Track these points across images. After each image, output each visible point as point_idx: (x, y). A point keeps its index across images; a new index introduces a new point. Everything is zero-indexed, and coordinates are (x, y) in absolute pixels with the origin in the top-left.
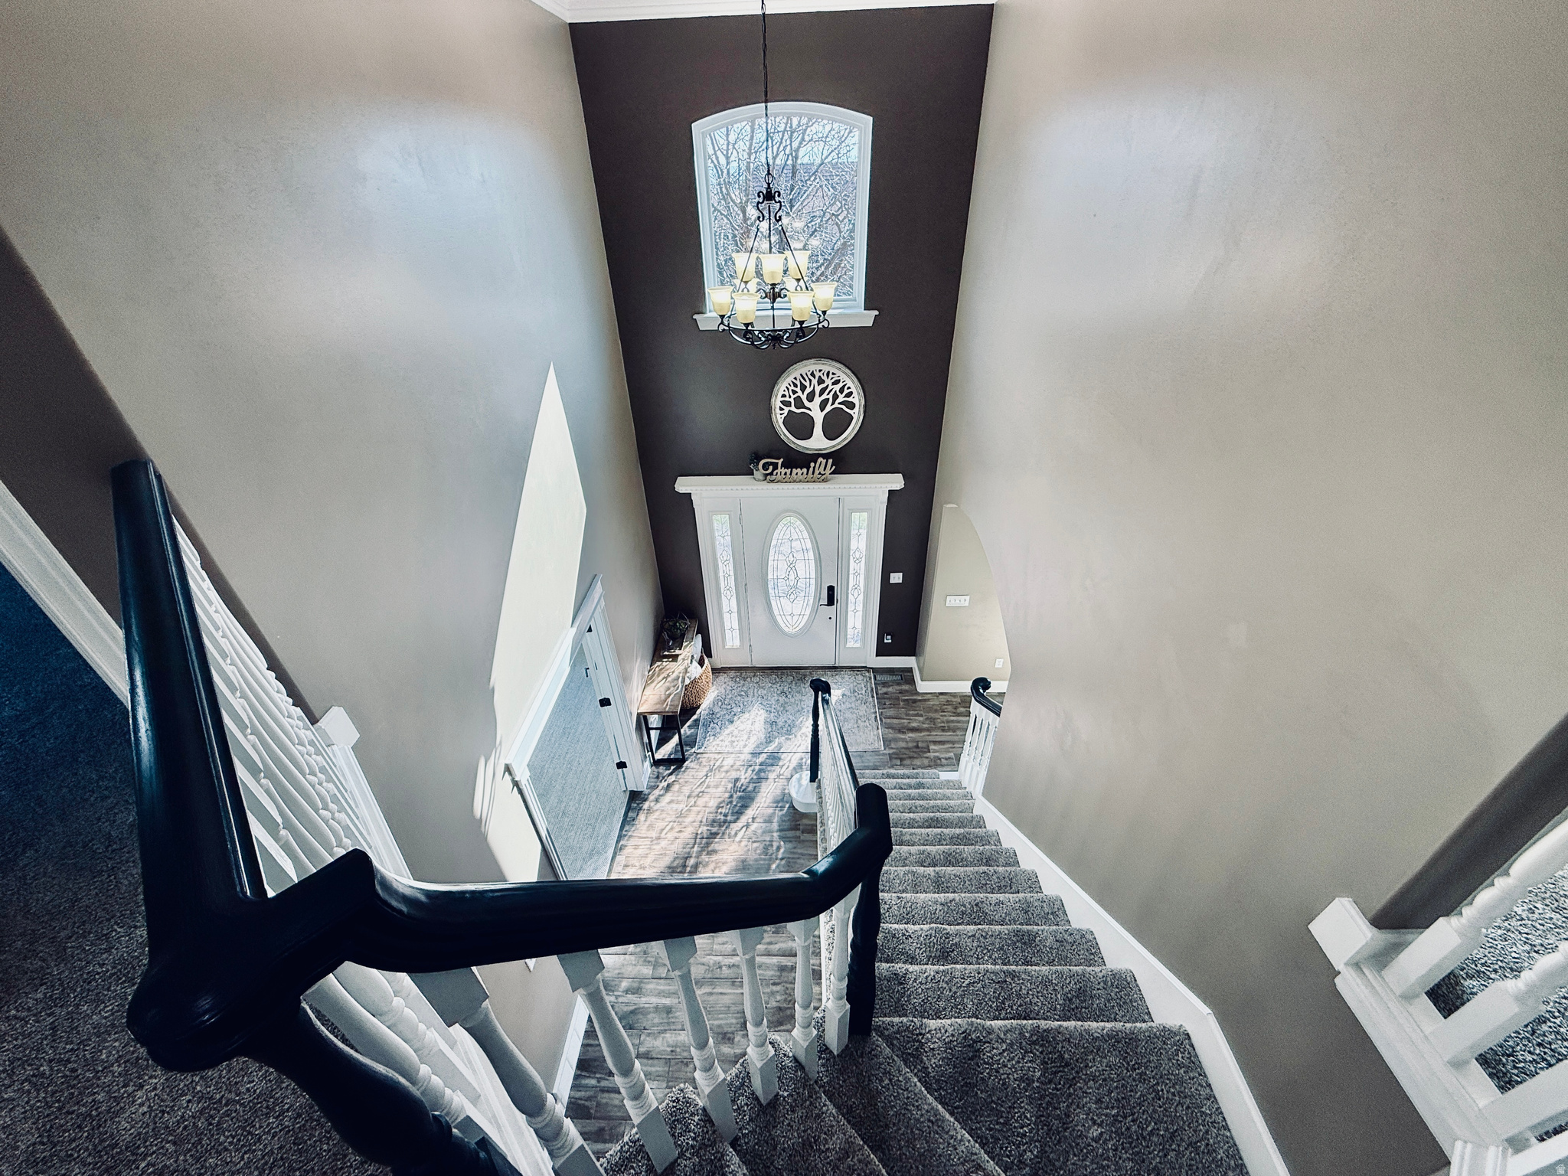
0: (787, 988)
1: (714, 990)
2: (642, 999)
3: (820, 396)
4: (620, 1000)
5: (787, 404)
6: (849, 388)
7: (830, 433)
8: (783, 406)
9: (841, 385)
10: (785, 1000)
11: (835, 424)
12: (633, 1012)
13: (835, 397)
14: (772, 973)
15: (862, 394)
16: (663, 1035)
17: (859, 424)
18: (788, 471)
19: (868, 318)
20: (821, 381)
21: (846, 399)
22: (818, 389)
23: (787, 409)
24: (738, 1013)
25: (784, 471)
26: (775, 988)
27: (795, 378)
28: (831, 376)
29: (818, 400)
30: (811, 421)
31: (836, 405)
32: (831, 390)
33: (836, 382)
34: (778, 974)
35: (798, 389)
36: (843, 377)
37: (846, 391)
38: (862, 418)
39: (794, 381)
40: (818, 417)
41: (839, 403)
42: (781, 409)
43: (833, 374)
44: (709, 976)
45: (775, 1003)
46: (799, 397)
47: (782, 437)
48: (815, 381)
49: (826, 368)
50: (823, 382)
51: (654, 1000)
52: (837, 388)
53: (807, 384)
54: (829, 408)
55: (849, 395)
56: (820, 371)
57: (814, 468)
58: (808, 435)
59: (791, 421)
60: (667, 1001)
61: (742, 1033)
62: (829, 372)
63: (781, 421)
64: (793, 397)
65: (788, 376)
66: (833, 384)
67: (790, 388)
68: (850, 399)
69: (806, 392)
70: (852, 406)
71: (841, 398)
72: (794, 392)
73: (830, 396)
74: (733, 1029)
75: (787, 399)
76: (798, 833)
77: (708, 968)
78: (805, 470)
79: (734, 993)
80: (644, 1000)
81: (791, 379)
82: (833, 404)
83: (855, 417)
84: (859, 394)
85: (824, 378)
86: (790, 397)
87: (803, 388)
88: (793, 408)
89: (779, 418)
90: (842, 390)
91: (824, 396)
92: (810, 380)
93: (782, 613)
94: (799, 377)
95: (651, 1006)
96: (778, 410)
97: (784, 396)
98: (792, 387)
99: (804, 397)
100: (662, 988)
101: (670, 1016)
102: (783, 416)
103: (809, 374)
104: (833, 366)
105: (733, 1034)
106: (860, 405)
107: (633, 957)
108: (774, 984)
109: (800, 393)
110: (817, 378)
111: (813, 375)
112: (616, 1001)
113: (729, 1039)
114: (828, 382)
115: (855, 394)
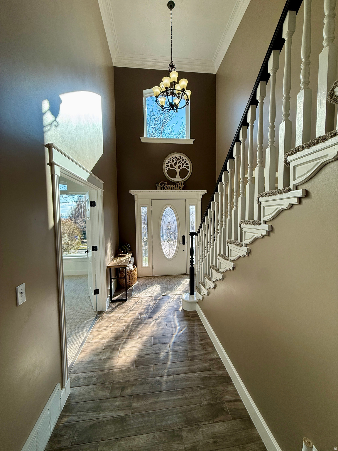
0: (212, 390)
1: (159, 399)
2: (101, 415)
3: (178, 164)
4: (82, 418)
5: (168, 166)
6: (187, 162)
7: (182, 176)
8: (167, 167)
9: (185, 161)
10: (213, 398)
11: (183, 173)
12: (91, 427)
13: (183, 164)
14: (196, 382)
15: (191, 164)
16: (118, 443)
17: (191, 173)
18: (169, 186)
19: (191, 142)
20: (178, 159)
21: (186, 165)
22: (177, 162)
23: (168, 168)
24: (180, 413)
25: (167, 186)
26: (203, 391)
27: (171, 158)
28: (181, 158)
29: (178, 165)
30: (176, 172)
31: (183, 167)
32: (181, 162)
33: (183, 160)
34: (202, 382)
35: (171, 162)
36: (185, 158)
37: (186, 163)
38: (191, 171)
39: (170, 159)
40: (178, 171)
41: (184, 167)
42: (166, 168)
43: (182, 157)
44: (153, 390)
45: (206, 402)
46: (172, 164)
47: (166, 177)
48: (176, 159)
49: (180, 155)
50: (179, 160)
51: (111, 414)
52: (183, 161)
53: (174, 160)
54: (181, 168)
55: (187, 164)
56: (178, 156)
57: (178, 185)
58: (174, 177)
59: (169, 172)
60: (121, 413)
61: (187, 428)
62: (181, 157)
63: (166, 172)
64: (170, 164)
65: (168, 157)
66: (182, 160)
67: (169, 161)
68: (188, 165)
69: (174, 163)
70: (188, 167)
71: (185, 165)
72: (170, 163)
73: (181, 164)
74: (179, 427)
75: (168, 165)
76: (189, 318)
77: (151, 385)
78: (175, 186)
79: (174, 399)
80: (102, 414)
81: (169, 158)
82: (182, 167)
83: (189, 171)
84: (190, 164)
85: (179, 158)
86: (169, 164)
87: (173, 161)
88: (170, 168)
89: (165, 171)
90: (185, 162)
91: (179, 164)
92: (175, 159)
93: (165, 249)
94: (172, 158)
95: (109, 419)
96: (165, 168)
97: (167, 164)
98: (170, 161)
99: (173, 164)
100: (117, 403)
101: (125, 424)
102: (167, 170)
103: (175, 157)
104: (182, 155)
105: (181, 431)
106: (191, 167)
107: (94, 386)
108: (201, 389)
109: (172, 163)
110: (177, 158)
111: (176, 157)
112: (78, 420)
113: (178, 436)
114: (181, 160)
115: (189, 164)
